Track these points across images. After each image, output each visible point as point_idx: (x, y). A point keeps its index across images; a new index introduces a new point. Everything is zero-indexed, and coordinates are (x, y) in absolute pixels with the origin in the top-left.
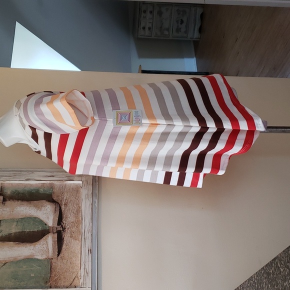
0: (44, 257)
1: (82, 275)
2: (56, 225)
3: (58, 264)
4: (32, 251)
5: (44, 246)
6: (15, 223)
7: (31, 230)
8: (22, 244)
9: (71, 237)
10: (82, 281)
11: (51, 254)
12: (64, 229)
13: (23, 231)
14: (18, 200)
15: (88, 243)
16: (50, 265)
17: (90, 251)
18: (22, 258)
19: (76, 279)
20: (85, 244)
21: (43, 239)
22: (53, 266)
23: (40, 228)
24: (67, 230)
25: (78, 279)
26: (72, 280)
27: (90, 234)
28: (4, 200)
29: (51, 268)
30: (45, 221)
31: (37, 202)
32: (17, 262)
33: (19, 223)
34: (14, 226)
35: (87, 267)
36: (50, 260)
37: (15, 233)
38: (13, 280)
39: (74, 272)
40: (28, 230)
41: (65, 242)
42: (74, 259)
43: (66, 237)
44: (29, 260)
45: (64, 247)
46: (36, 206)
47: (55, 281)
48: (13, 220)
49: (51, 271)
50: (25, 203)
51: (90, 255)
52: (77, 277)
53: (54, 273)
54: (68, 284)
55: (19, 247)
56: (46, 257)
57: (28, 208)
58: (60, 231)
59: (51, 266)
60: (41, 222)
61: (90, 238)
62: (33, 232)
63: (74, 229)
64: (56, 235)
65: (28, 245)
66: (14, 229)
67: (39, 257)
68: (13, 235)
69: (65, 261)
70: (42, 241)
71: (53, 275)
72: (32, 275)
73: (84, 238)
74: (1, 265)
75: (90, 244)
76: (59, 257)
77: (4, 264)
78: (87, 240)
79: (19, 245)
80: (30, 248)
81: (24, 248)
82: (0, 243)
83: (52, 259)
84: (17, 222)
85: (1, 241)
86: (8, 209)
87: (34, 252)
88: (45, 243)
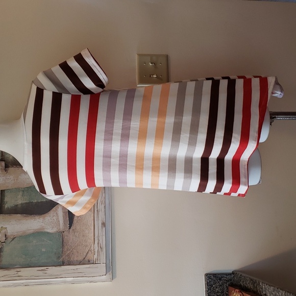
0: (55, 230)
1: (96, 250)
3: (70, 237)
4: (42, 224)
5: (54, 218)
6: (21, 193)
7: (39, 201)
8: (30, 217)
10: (96, 256)
11: (62, 227)
13: (30, 202)
15: (102, 214)
16: (61, 239)
17: (104, 224)
18: (31, 231)
19: (90, 252)
20: (98, 216)
21: (52, 210)
22: (64, 240)
25: (92, 253)
26: (85, 254)
27: (103, 206)
28: (7, 166)
29: (63, 242)
32: (25, 237)
33: (25, 193)
34: (20, 196)
35: (101, 242)
36: (61, 233)
37: (22, 204)
38: (24, 256)
39: (87, 246)
40: (36, 201)
42: (87, 231)
44: (39, 234)
45: (75, 218)
47: (68, 255)
48: (18, 190)
49: (63, 246)
51: (104, 229)
52: (91, 251)
53: (66, 247)
54: (80, 258)
55: (27, 220)
56: (57, 229)
59: (63, 240)
61: (103, 210)
62: (41, 202)
65: (37, 217)
66: (20, 200)
67: (50, 230)
68: (19, 206)
69: (77, 234)
70: (52, 212)
71: (66, 250)
72: (44, 250)
73: (97, 211)
74: (9, 240)
75: (104, 217)
76: (71, 230)
77: (13, 239)
78: (100, 213)
79: (27, 218)
80: (40, 221)
81: (32, 221)
82: (7, 215)
83: (64, 232)
84: (23, 191)
85: (8, 214)
86: (12, 177)
87: (43, 225)
88: (55, 214)
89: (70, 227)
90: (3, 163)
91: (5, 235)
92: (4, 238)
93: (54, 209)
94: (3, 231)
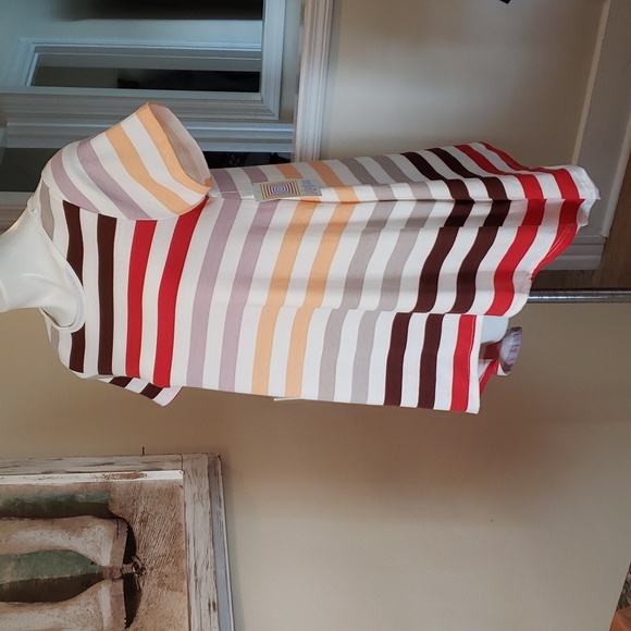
2: (119, 563)
4: (57, 619)
5: (90, 608)
6: (13, 564)
7: (55, 577)
8: (29, 606)
9: (161, 584)
11: (107, 624)
12: (140, 570)
14: (22, 516)
15: (208, 588)
17: (214, 606)
20: (198, 592)
21: (85, 592)
23: (79, 571)
24: (148, 571)
27: (210, 571)
30: (91, 557)
31: (70, 519)
34: (9, 569)
37: (12, 583)
40: (46, 577)
41: (145, 596)
43: (148, 587)
45: (142, 606)
46: (66, 528)
50: (39, 523)
51: (215, 615)
55: (21, 612)
57: (46, 532)
58: (132, 574)
60: (81, 558)
61: (211, 578)
62: (59, 579)
63: (167, 569)
64: (120, 584)
65: (46, 606)
68: (6, 587)
70: (83, 598)
73: (196, 581)
75: (212, 591)
78: (203, 584)
79: (22, 609)
80: (52, 613)
81: (35, 613)
84: (19, 560)
87: (61, 620)
88: (91, 600)
89: (128, 625)
93: (90, 590)
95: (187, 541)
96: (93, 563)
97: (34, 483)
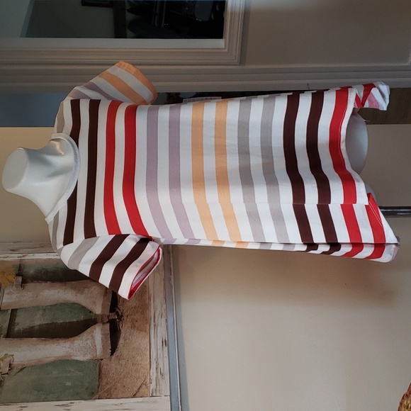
0: (88, 357)
2: (107, 313)
3: (112, 366)
4: (68, 349)
6: (41, 312)
7: (67, 321)
8: (51, 341)
9: (133, 327)
10: (153, 386)
11: (99, 353)
12: (120, 317)
13: (53, 323)
14: (46, 281)
15: (161, 330)
16: (98, 369)
17: (165, 343)
18: (51, 359)
20: (156, 333)
22: (103, 371)
23: (82, 317)
24: (125, 318)
25: (147, 387)
27: (164, 319)
29: (100, 373)
32: (43, 367)
33: (47, 311)
34: (38, 316)
35: (161, 365)
36: (98, 363)
37: (40, 325)
38: (35, 393)
39: (139, 378)
40: (62, 321)
41: (123, 335)
42: (139, 358)
43: (125, 329)
45: (121, 341)
46: (74, 288)
47: (107, 391)
48: (37, 308)
49: (100, 377)
50: (57, 284)
51: (166, 349)
52: (145, 384)
53: (105, 380)
55: (46, 345)
56: (92, 357)
57: (61, 291)
59: (100, 371)
60: (83, 308)
61: (164, 324)
62: (70, 322)
63: (136, 317)
64: (107, 326)
65: (61, 341)
66: (38, 321)
67: (80, 358)
68: (37, 328)
69: (123, 362)
70: (85, 335)
71: (104, 383)
72: (68, 384)
73: (155, 325)
74: (15, 370)
75: (165, 333)
76: (114, 357)
77: (22, 370)
78: (159, 328)
79: (47, 342)
80: (65, 345)
81: (54, 346)
82: (16, 339)
83: (102, 360)
84: (44, 310)
85: (17, 337)
86: (30, 294)
87: (71, 351)
88: (90, 337)
89: (112, 353)
90: (20, 279)
91: (10, 365)
92: (8, 369)
93: (89, 330)
94: (8, 359)
95: (150, 299)
96: (90, 312)
97: (53, 258)
